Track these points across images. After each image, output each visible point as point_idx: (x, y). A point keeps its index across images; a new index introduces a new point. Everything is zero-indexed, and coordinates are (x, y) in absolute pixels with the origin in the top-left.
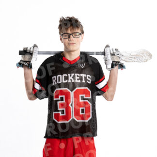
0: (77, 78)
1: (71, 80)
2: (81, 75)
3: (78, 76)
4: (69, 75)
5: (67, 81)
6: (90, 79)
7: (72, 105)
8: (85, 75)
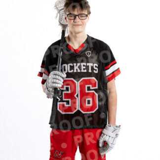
0: (83, 67)
1: (77, 70)
2: (88, 64)
3: (84, 66)
4: (75, 64)
5: (72, 71)
6: (97, 69)
7: (77, 96)
8: (92, 64)
